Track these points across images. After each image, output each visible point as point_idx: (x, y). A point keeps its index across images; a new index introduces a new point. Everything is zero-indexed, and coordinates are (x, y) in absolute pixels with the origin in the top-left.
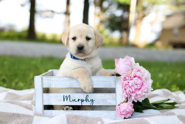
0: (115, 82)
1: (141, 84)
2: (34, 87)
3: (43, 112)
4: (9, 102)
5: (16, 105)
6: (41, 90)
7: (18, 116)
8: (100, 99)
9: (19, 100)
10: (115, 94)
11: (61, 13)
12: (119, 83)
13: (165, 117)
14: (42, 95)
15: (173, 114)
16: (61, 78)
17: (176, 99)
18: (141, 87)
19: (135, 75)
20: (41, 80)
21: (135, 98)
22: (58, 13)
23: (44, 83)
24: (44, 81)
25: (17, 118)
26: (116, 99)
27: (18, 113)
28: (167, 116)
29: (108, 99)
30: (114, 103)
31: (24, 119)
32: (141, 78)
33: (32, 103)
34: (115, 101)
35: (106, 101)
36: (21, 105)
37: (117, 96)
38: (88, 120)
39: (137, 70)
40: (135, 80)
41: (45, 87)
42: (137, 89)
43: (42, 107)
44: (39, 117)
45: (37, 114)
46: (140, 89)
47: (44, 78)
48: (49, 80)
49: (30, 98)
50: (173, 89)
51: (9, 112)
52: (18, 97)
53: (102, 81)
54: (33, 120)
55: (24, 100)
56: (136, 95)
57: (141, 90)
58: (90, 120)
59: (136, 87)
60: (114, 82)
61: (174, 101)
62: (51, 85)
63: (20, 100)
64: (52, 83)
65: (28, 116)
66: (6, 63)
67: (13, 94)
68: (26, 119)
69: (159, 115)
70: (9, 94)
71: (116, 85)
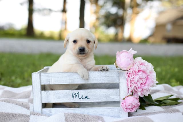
0: (119, 77)
1: (146, 78)
2: (31, 84)
3: (42, 110)
4: (4, 101)
5: (11, 104)
6: (39, 88)
7: (13, 116)
8: (103, 95)
9: (15, 99)
10: (118, 89)
11: (58, 11)
12: (123, 78)
13: (169, 114)
14: (41, 92)
15: (178, 111)
16: (60, 74)
17: (178, 94)
18: (146, 81)
19: (139, 70)
20: (39, 76)
21: (141, 94)
22: (56, 11)
23: (42, 79)
24: (42, 77)
25: (12, 118)
26: (120, 95)
27: (13, 112)
28: (172, 113)
29: (111, 95)
30: (118, 99)
31: (20, 119)
32: (145, 72)
33: (29, 101)
34: (119, 97)
35: (109, 97)
36: (16, 103)
37: (120, 91)
38: (88, 119)
39: (140, 64)
40: (140, 74)
41: (43, 84)
42: (143, 84)
43: (40, 106)
44: (36, 116)
45: (34, 113)
46: (145, 83)
47: (42, 74)
48: (48, 76)
49: (27, 96)
50: (173, 84)
51: (3, 112)
52: (14, 95)
53: (104, 76)
54: (29, 120)
55: (21, 98)
56: (142, 90)
57: (147, 84)
58: (90, 119)
59: (141, 82)
60: (117, 77)
61: (176, 96)
62: (49, 82)
63: (17, 98)
64: (51, 80)
65: (25, 116)
66: (4, 60)
67: (10, 92)
68: (22, 119)
69: (162, 112)
70: (6, 92)
71: (119, 80)
